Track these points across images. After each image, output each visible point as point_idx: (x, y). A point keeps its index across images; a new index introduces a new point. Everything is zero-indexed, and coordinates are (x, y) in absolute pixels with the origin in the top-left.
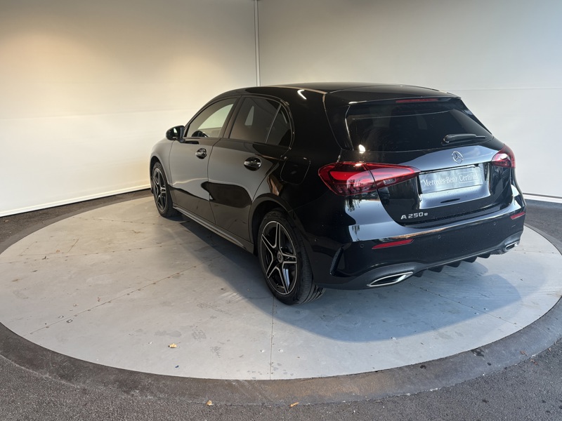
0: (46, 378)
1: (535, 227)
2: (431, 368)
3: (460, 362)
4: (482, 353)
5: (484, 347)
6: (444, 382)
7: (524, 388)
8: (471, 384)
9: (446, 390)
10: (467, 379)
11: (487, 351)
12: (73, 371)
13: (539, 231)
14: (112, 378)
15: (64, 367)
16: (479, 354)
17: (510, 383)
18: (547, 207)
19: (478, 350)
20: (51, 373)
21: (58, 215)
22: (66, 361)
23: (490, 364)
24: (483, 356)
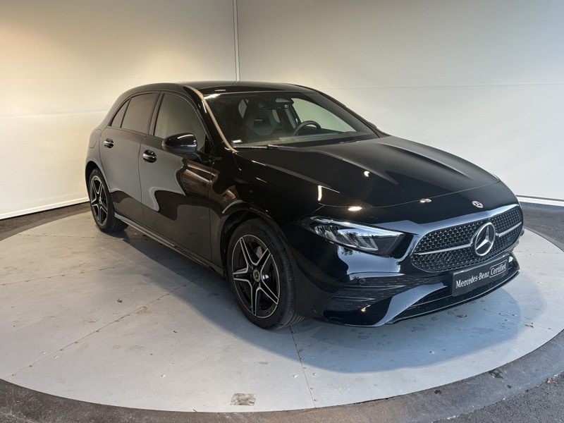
0: (9, 416)
1: (543, 233)
2: (447, 393)
3: (477, 386)
4: (501, 375)
5: (503, 367)
6: (462, 409)
7: (549, 413)
8: (492, 409)
9: (464, 417)
10: (487, 405)
11: (505, 372)
12: (41, 407)
13: (547, 237)
14: (87, 414)
15: (30, 404)
16: (497, 376)
17: (533, 407)
18: (552, 211)
19: (496, 372)
20: (15, 410)
21: (16, 227)
22: (32, 396)
23: (510, 387)
24: (502, 378)
